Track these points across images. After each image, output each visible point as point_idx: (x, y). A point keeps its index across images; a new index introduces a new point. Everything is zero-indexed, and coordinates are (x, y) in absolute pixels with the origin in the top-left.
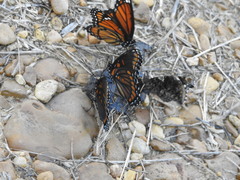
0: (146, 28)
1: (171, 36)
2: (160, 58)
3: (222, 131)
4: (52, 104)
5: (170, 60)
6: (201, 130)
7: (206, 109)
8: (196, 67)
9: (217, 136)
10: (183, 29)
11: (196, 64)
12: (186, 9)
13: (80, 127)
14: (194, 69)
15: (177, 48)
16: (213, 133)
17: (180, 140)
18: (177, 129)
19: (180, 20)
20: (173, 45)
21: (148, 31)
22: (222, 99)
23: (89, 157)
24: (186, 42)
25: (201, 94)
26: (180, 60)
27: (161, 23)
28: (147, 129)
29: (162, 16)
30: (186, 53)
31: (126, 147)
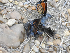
0: (53, 9)
1: (60, 13)
2: (53, 20)
3: (65, 51)
4: (12, 27)
5: (56, 22)
6: (58, 49)
7: (62, 42)
8: (65, 26)
9: (62, 52)
10: (65, 12)
11: (65, 25)
12: (68, 6)
13: (18, 38)
14: (64, 27)
15: (60, 18)
16: (61, 51)
17: (50, 50)
18: (50, 46)
19: (65, 9)
20: (60, 17)
21: (53, 10)
22: (69, 39)
23: (17, 49)
24: (64, 17)
25: (63, 36)
26: (60, 22)
27: (58, 8)
28: (40, 44)
29: (59, 6)
30: (63, 21)
31: (31, 48)
